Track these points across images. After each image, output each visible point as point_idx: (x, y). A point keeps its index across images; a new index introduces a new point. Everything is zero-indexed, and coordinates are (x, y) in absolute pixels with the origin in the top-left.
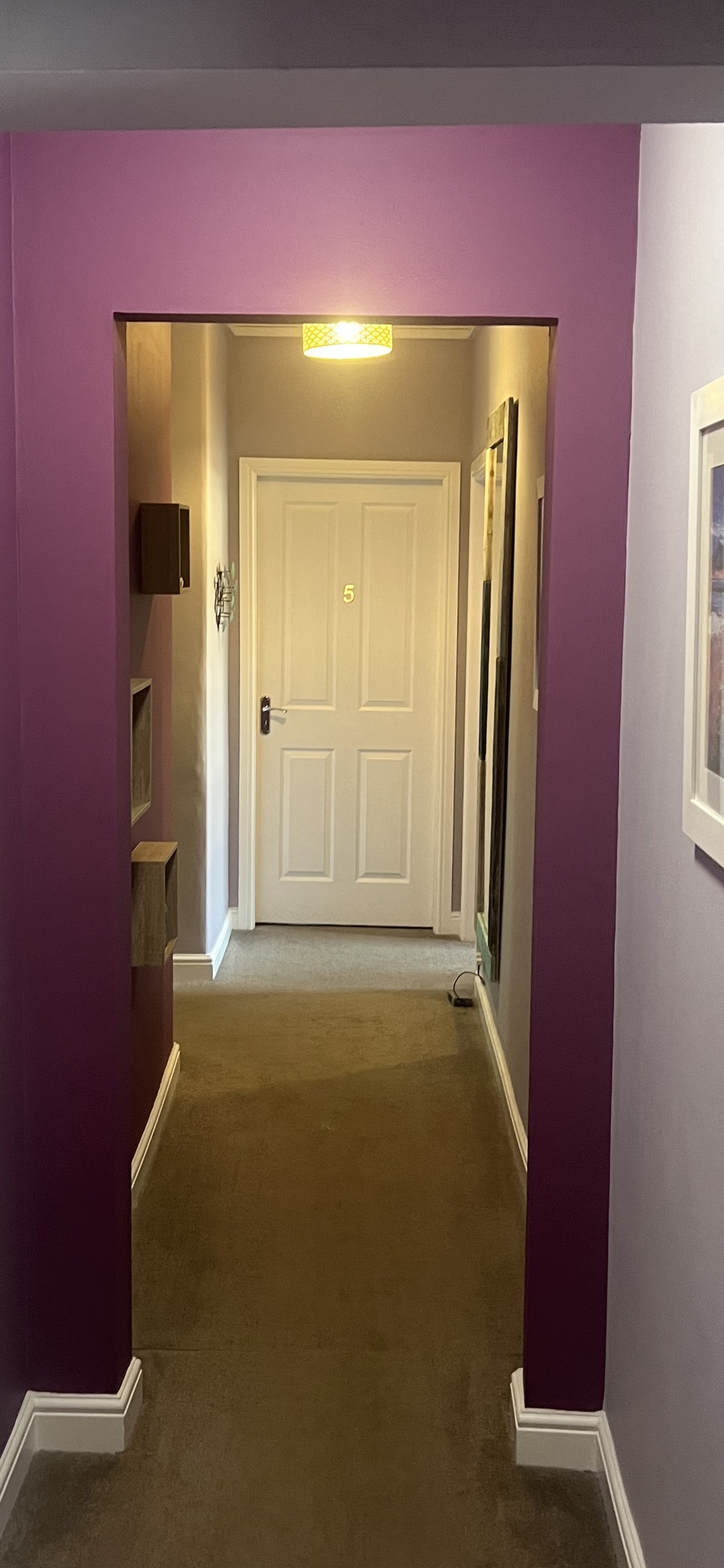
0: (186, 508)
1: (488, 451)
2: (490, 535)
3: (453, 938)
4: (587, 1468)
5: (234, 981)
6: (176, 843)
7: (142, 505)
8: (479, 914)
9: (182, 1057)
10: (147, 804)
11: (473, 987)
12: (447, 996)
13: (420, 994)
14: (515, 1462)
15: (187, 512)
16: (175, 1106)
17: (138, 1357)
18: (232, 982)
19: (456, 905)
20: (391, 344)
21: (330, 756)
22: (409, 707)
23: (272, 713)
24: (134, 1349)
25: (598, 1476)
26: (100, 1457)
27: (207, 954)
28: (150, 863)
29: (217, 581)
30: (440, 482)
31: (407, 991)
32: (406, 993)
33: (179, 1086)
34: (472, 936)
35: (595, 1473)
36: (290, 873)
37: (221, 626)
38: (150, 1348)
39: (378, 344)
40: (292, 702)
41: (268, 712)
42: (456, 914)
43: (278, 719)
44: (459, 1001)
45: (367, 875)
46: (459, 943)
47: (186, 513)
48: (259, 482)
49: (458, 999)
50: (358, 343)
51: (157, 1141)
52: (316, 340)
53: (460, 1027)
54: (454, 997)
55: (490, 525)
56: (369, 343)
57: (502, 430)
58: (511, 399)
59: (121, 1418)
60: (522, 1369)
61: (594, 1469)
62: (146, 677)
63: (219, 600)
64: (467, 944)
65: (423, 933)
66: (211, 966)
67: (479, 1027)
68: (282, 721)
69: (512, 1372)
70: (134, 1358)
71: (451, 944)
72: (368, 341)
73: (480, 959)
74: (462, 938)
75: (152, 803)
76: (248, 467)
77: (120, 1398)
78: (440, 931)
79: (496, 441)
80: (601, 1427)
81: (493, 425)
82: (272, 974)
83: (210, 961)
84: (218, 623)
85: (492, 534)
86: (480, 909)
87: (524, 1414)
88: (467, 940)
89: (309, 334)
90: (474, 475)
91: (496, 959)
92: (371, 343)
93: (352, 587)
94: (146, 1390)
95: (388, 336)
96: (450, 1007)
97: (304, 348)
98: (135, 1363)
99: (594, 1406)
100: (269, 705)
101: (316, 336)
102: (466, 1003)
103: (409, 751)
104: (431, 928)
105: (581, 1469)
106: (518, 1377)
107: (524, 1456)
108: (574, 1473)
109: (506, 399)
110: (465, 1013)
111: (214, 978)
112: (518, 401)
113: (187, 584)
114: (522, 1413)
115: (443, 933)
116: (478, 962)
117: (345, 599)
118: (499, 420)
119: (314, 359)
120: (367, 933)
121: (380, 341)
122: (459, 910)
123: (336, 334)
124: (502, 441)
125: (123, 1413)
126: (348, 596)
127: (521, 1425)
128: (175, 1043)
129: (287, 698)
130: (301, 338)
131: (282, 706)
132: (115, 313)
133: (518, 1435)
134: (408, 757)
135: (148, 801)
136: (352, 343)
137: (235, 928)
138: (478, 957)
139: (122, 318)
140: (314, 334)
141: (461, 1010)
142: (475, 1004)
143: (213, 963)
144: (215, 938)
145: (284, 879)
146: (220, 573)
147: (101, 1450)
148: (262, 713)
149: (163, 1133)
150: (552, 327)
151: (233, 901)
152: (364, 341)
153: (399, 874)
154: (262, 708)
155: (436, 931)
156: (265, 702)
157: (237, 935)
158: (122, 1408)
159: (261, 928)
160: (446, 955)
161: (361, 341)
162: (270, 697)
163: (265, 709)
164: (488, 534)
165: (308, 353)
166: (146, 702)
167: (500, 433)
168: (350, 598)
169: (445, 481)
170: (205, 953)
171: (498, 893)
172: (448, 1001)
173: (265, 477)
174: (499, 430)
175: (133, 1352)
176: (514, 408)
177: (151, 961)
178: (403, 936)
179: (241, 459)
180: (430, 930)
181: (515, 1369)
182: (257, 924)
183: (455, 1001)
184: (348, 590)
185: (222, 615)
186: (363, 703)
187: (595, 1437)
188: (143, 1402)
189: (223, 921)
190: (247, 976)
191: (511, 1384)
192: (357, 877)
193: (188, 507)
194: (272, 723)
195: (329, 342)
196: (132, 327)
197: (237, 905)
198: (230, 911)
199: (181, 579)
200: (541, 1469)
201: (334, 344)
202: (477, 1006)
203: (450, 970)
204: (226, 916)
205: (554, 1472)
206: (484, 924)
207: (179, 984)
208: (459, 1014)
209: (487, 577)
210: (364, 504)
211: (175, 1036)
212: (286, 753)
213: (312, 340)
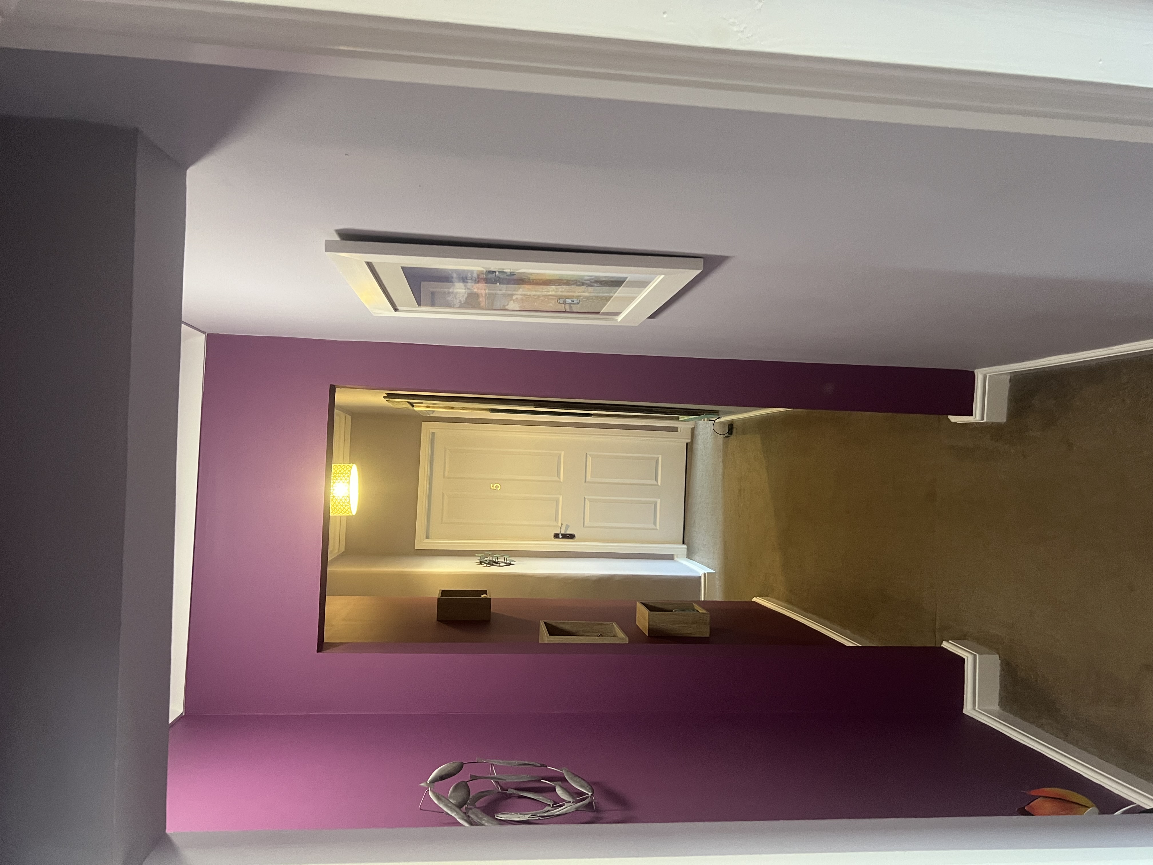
0: (441, 591)
1: (415, 408)
2: (463, 409)
3: (693, 430)
4: (1008, 381)
5: (717, 560)
6: (637, 602)
7: (437, 620)
8: (680, 420)
9: (760, 596)
10: (615, 626)
11: (723, 424)
12: (726, 439)
13: (725, 454)
14: (1005, 423)
15: (443, 591)
16: (790, 603)
17: (942, 643)
18: (717, 562)
19: (675, 429)
20: (351, 464)
21: (589, 499)
22: (561, 453)
23: (563, 532)
24: (935, 645)
25: (1012, 375)
26: (1002, 670)
27: (701, 576)
28: (649, 621)
29: (486, 565)
30: (433, 434)
31: (723, 461)
32: (724, 461)
33: (778, 599)
34: (692, 422)
35: (1011, 377)
36: (655, 523)
37: (512, 563)
38: (935, 633)
39: (350, 472)
40: (556, 520)
41: (562, 535)
42: (679, 430)
43: (566, 529)
44: (729, 432)
45: (656, 480)
46: (695, 428)
47: (444, 593)
48: (430, 538)
49: (728, 432)
50: (349, 484)
51: (810, 615)
52: (346, 508)
53: (744, 432)
54: (727, 435)
55: (458, 408)
56: (350, 478)
57: (403, 402)
58: (385, 397)
59: (979, 657)
60: (949, 416)
61: (1009, 377)
62: (538, 625)
63: (496, 563)
64: (696, 425)
65: (690, 448)
66: (707, 573)
67: (744, 421)
68: (567, 527)
69: (951, 422)
70: (942, 646)
71: (696, 433)
72: (348, 478)
73: (706, 419)
74: (694, 427)
75: (613, 621)
76: (421, 544)
77: (967, 657)
78: (688, 439)
79: (409, 405)
80: (984, 372)
81: (400, 406)
82: (713, 538)
83: (705, 574)
84: (510, 564)
85: (463, 408)
86: (678, 419)
87: (976, 417)
88: (694, 424)
89: (343, 512)
90: (429, 415)
91: (706, 412)
92: (349, 476)
93: (492, 485)
94: (960, 638)
95: (346, 466)
96: (732, 437)
97: (350, 514)
98: (945, 645)
99: (971, 377)
100: (558, 534)
101: (344, 508)
102: (731, 427)
103: (586, 453)
104: (687, 443)
105: (1008, 385)
106: (954, 419)
107: (1001, 417)
108: (1011, 389)
109: (385, 400)
110: (736, 429)
111: (715, 572)
112: (386, 393)
113: (485, 592)
114: (976, 418)
115: (690, 437)
116: (707, 421)
117: (498, 489)
118: (397, 404)
119: (357, 510)
120: (689, 482)
121: (349, 471)
122: (677, 428)
123: (343, 497)
124: (409, 402)
125: (976, 655)
126: (497, 487)
127: (983, 419)
128: (753, 600)
129: (555, 523)
130: (347, 516)
131: (559, 526)
132: (317, 652)
133: (988, 421)
134: (590, 455)
135: (612, 624)
136: (349, 488)
137: (686, 556)
138: (704, 420)
139: (321, 646)
140: (343, 509)
141: (734, 431)
142: (730, 423)
143: (706, 572)
144: (692, 570)
145: (658, 527)
146: (481, 563)
147: (998, 668)
148: (562, 538)
149: (805, 610)
150: (336, 387)
151: (670, 557)
152: (348, 480)
153: (656, 461)
154: (559, 538)
155: (689, 441)
156: (556, 536)
157: (690, 555)
158: (973, 655)
159: (686, 541)
160: (703, 436)
161: (348, 483)
162: (554, 533)
163: (561, 536)
164: (463, 410)
165: (354, 512)
166: (553, 624)
167: (405, 403)
168: (498, 486)
169: (432, 431)
170: (700, 577)
171: (669, 410)
172: (729, 438)
173: (426, 535)
174: (403, 404)
175: (937, 646)
176: (389, 396)
177: (706, 621)
178: (691, 459)
179: (416, 548)
180: (688, 444)
181: (950, 420)
182: (683, 544)
183: (729, 434)
184: (493, 487)
185: (505, 562)
186: (558, 479)
187: (990, 376)
188: (968, 640)
189: (682, 564)
190: (714, 552)
191: (958, 422)
192: (658, 485)
193: (440, 590)
194: (568, 532)
195: (348, 501)
196: (327, 638)
197: (673, 555)
198: (676, 559)
199: (482, 596)
200: (1009, 409)
201: (349, 498)
202: (732, 421)
203: (711, 435)
204: (678, 562)
205: (1010, 400)
206: (686, 417)
207: (718, 596)
208: (736, 433)
209: (488, 411)
210: (444, 477)
211: (748, 600)
212: (586, 525)
213: (347, 510)
